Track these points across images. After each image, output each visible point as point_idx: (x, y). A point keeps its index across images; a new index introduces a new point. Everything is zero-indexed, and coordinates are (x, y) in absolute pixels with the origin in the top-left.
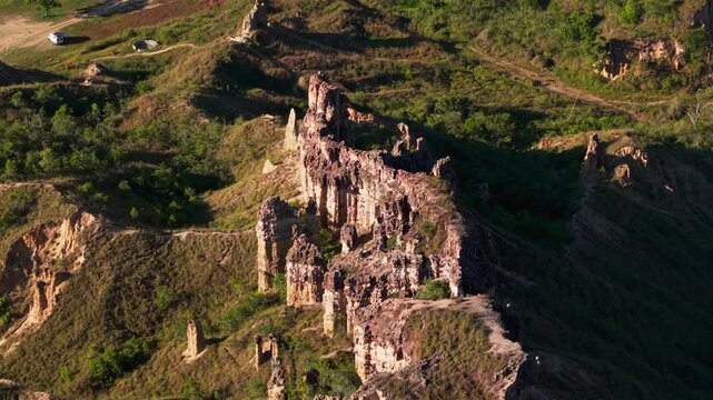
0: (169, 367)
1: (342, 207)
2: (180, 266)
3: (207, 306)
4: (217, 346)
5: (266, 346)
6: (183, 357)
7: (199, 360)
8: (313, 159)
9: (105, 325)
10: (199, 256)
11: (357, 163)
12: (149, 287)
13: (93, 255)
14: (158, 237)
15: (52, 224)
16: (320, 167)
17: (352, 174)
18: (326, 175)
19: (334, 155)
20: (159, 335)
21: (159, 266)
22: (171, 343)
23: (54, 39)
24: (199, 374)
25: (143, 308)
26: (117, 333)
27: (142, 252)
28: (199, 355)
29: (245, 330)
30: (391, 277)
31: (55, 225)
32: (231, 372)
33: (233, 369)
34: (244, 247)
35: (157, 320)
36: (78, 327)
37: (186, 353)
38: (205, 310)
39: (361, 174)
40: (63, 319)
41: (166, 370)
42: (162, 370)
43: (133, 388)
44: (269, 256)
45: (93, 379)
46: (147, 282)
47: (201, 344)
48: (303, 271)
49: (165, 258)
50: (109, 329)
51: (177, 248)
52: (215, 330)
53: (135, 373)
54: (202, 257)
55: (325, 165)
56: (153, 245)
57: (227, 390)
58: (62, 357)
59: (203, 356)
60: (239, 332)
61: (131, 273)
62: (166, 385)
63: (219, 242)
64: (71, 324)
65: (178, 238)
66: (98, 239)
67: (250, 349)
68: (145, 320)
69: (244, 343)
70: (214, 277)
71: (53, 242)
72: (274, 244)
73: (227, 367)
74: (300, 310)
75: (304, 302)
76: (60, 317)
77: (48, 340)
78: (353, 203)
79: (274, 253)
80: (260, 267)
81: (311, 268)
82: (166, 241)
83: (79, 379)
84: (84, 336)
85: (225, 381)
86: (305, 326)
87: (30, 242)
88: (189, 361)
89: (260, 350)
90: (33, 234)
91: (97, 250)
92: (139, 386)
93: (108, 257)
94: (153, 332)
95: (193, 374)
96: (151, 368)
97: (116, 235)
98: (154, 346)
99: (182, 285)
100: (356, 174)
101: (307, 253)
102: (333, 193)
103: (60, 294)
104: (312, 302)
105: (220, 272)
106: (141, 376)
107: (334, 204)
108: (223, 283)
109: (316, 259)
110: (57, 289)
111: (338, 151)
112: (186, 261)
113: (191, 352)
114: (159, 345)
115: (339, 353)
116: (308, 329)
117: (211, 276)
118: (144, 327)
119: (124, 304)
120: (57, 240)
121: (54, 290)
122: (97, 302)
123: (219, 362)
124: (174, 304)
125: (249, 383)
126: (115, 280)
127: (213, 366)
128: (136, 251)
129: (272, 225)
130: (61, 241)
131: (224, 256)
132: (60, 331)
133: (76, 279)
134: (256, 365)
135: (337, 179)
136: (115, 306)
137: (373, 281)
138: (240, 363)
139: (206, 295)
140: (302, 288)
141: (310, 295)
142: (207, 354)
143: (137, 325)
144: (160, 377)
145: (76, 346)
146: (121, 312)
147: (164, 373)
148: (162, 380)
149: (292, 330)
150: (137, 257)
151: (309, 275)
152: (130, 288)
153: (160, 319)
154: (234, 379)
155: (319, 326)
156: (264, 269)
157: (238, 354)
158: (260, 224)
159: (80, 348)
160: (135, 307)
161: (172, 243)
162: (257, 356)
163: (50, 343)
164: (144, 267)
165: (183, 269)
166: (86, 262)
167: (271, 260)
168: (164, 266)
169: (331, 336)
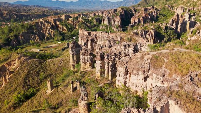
0: (41, 97)
1: (92, 47)
2: (48, 67)
3: (56, 77)
4: (58, 88)
5: (75, 85)
6: (46, 93)
7: (51, 93)
8: (83, 37)
9: (23, 85)
10: (53, 65)
11: (96, 35)
12: (38, 73)
13: (22, 66)
14: (42, 61)
15: (13, 61)
16: (86, 38)
17: (95, 38)
18: (87, 39)
19: (89, 34)
20: (40, 87)
21: (42, 68)
22: (44, 89)
23: (39, 50)
24: (51, 98)
25: (36, 79)
26: (26, 87)
27: (37, 64)
28: (52, 91)
29: (67, 81)
30: (122, 53)
31: (14, 61)
32: (63, 96)
33: (63, 95)
34: (66, 61)
35: (40, 82)
36: (14, 87)
37: (47, 91)
38: (55, 78)
39: (97, 37)
40: (10, 85)
41: (40, 98)
42: (39, 98)
43: (29, 105)
44: (73, 60)
45: (15, 104)
46: (38, 72)
47: (52, 87)
48: (86, 58)
49: (44, 66)
50: (24, 86)
51: (47, 63)
52: (57, 83)
53: (30, 100)
54: (54, 64)
55: (87, 37)
56: (40, 63)
57: (61, 103)
58: (7, 97)
59: (53, 92)
60: (65, 82)
61: (33, 70)
62: (40, 103)
63: (59, 60)
64: (12, 86)
65: (48, 61)
66: (24, 62)
67: (69, 87)
68: (37, 82)
69: (67, 86)
70: (58, 69)
71: (13, 65)
72: (75, 56)
73: (61, 95)
74: (86, 72)
75: (87, 69)
76: (9, 84)
77: (3, 92)
78: (95, 46)
79: (75, 59)
80: (71, 63)
81: (89, 57)
82: (44, 62)
83: (10, 104)
84: (16, 89)
85: (60, 100)
86: (88, 76)
87: (7, 66)
88: (48, 94)
89: (73, 87)
90: (7, 63)
91: (23, 64)
92: (30, 104)
93: (26, 66)
94: (39, 86)
95: (49, 98)
96: (36, 98)
97: (30, 61)
98: (38, 90)
99: (48, 72)
100: (96, 37)
101: (88, 51)
102: (90, 43)
103: (10, 78)
104: (89, 69)
105: (60, 68)
106: (32, 101)
107: (90, 47)
108: (60, 70)
109: (91, 53)
110: (9, 76)
111: (90, 33)
112: (50, 66)
113: (49, 91)
114: (40, 90)
115: (105, 84)
116: (90, 77)
117: (57, 69)
118: (36, 85)
119: (30, 79)
120: (15, 65)
121: (9, 77)
122: (21, 79)
123: (58, 93)
124: (45, 78)
125: (69, 100)
126: (28, 72)
127: (56, 95)
128: (35, 64)
129: (74, 50)
130: (16, 65)
131: (60, 64)
132: (8, 89)
133: (16, 73)
134: (71, 92)
135: (91, 39)
136: (27, 79)
137: (115, 55)
138: (66, 92)
139: (56, 74)
140: (86, 64)
141: (89, 66)
142: (54, 91)
143: (34, 85)
144: (38, 100)
145: (12, 93)
146: (29, 81)
147: (40, 99)
148: (39, 101)
149: (84, 78)
150: (35, 66)
151: (88, 59)
152: (32, 74)
153: (41, 82)
154: (64, 99)
155: (94, 75)
156: (72, 64)
157: (65, 89)
158: (70, 49)
159: (14, 93)
160: (33, 79)
161: (46, 62)
162: (72, 89)
163: (4, 93)
164: (37, 68)
165: (49, 68)
166: (19, 68)
167: (74, 61)
168: (43, 68)
169: (99, 79)
